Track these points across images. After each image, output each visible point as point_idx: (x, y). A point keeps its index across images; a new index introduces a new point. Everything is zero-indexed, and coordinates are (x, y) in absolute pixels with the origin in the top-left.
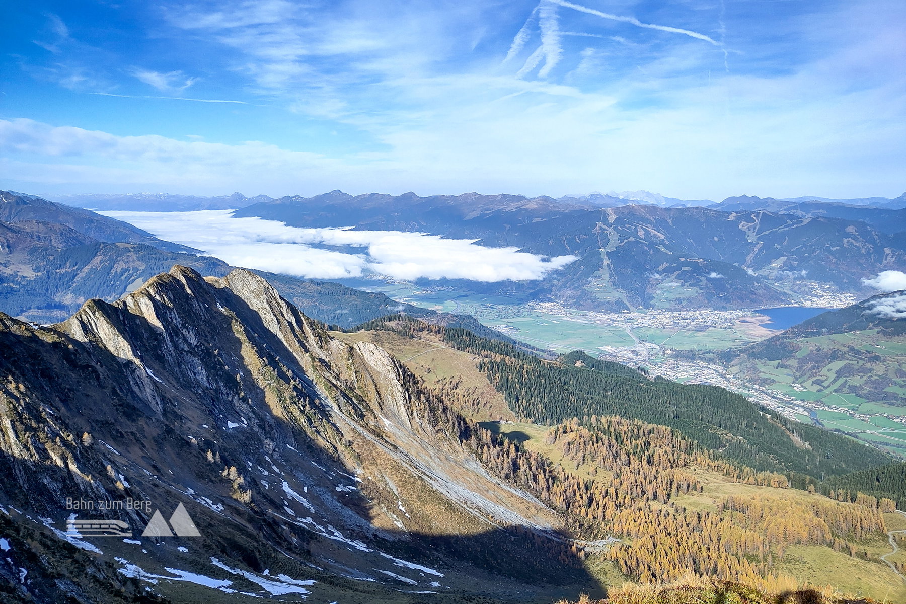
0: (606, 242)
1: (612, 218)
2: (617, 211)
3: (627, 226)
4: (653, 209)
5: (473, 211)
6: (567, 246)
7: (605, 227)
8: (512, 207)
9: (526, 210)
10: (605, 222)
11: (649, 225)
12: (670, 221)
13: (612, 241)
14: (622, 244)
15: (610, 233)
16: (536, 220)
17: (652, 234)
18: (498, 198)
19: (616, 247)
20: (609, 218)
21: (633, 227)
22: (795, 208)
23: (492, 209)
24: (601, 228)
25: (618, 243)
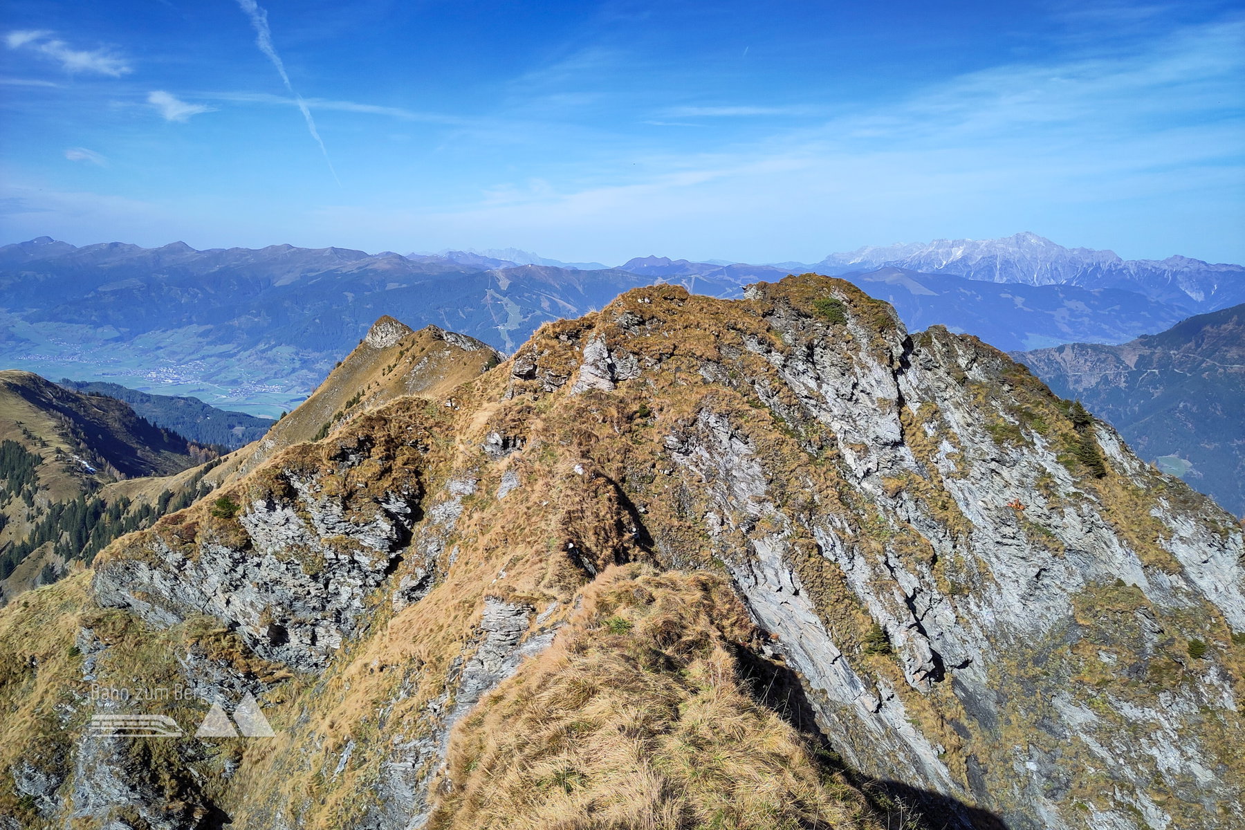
0: (505, 319)
1: (504, 284)
2: (507, 272)
3: (526, 295)
4: (556, 271)
5: (289, 272)
6: (447, 323)
7: (497, 296)
8: (351, 266)
9: (375, 271)
10: (497, 289)
11: (555, 295)
12: (580, 289)
13: (511, 315)
14: (526, 320)
15: (506, 304)
16: (391, 286)
17: (561, 306)
18: (327, 254)
19: (520, 325)
20: (500, 284)
21: (534, 297)
22: (721, 272)
23: (319, 270)
24: (493, 297)
25: (520, 318)
